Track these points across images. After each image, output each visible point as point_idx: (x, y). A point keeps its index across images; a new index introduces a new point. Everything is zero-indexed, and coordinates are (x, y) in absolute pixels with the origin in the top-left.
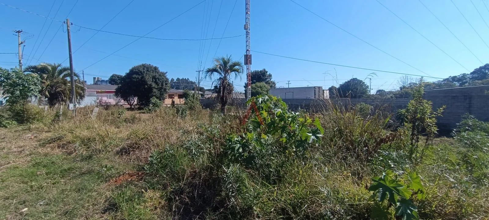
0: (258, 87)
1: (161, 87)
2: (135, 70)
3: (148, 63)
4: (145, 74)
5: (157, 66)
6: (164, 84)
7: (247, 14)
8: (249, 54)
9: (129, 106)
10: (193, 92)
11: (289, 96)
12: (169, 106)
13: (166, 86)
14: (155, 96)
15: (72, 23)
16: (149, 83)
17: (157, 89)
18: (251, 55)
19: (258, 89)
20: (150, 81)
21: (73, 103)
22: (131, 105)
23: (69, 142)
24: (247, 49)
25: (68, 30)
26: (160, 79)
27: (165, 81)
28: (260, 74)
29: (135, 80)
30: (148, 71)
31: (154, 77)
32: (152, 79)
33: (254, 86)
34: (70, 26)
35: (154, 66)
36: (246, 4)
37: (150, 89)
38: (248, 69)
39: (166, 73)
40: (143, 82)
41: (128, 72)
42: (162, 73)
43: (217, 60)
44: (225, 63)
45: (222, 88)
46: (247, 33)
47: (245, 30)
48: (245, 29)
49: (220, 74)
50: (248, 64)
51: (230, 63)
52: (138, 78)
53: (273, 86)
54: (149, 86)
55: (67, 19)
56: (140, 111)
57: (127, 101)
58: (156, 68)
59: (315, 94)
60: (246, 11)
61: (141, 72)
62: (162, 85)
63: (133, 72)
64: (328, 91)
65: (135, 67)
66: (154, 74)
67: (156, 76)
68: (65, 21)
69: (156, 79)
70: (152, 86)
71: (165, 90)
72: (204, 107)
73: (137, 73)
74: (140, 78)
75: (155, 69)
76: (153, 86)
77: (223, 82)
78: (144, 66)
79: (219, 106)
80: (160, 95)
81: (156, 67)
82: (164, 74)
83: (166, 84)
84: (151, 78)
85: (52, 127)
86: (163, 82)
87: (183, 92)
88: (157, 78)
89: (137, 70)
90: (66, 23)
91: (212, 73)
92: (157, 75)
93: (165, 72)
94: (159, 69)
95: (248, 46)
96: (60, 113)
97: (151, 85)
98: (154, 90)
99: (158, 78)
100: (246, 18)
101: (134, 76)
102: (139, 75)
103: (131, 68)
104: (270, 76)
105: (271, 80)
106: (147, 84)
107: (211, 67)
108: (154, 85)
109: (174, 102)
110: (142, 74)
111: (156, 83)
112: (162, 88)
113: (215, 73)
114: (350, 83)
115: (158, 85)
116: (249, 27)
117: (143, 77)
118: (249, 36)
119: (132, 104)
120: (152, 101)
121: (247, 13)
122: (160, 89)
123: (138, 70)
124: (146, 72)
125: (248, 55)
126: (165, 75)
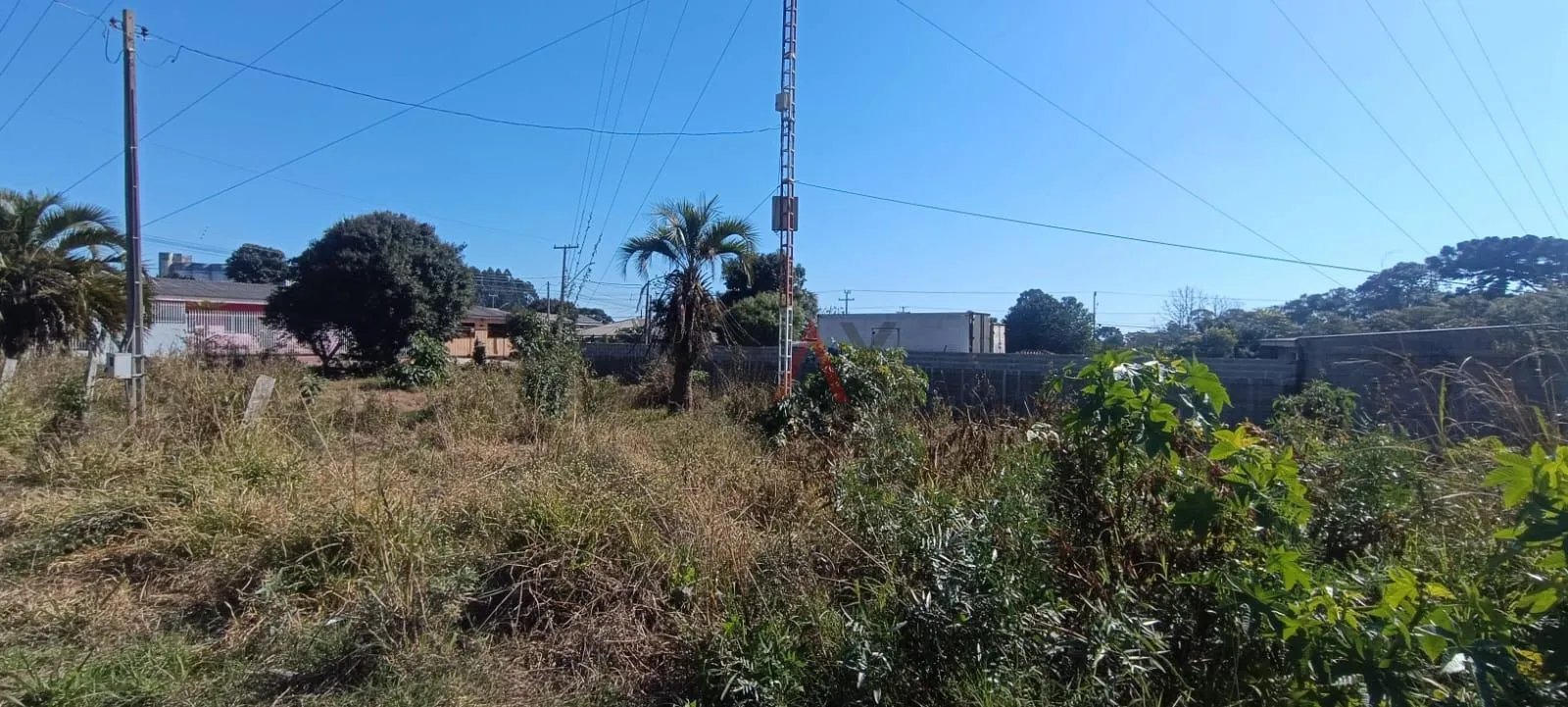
0: (766, 308)
1: (442, 295)
2: (346, 234)
3: (396, 210)
4: (386, 247)
5: (430, 222)
6: (455, 286)
7: (788, 58)
8: (790, 196)
9: (315, 361)
10: (553, 318)
12: (462, 362)
13: (462, 291)
14: (421, 326)
15: (144, 30)
16: (402, 280)
17: (427, 302)
18: (796, 198)
19: (767, 316)
20: (403, 274)
22: (324, 358)
24: (785, 177)
25: (127, 53)
26: (442, 268)
27: (460, 276)
28: (767, 266)
29: (348, 268)
30: (396, 237)
31: (419, 262)
32: (413, 268)
33: (753, 305)
34: (138, 39)
35: (420, 220)
36: (785, 26)
37: (404, 302)
38: (786, 245)
39: (462, 247)
40: (378, 275)
41: (320, 236)
42: (445, 246)
43: (666, 212)
44: (693, 223)
45: (682, 306)
46: (786, 123)
47: (780, 113)
48: (781, 106)
49: (673, 257)
50: (787, 230)
51: (708, 227)
52: (359, 262)
54: (400, 290)
55: (125, 11)
56: (360, 381)
57: (312, 343)
58: (425, 231)
59: (971, 338)
60: (784, 50)
61: (371, 240)
62: (448, 289)
63: (338, 240)
64: (1003, 329)
65: (346, 221)
66: (420, 251)
67: (425, 256)
68: (116, 18)
69: (425, 267)
70: (411, 290)
71: (457, 306)
72: (594, 372)
73: (355, 244)
74: (366, 261)
75: (424, 233)
76: (415, 292)
77: (687, 287)
78: (381, 219)
80: (438, 324)
81: (425, 225)
82: (451, 252)
83: (462, 287)
84: (407, 262)
86: (450, 278)
88: (430, 265)
89: (355, 234)
90: (118, 24)
91: (644, 257)
92: (430, 252)
93: (458, 244)
94: (436, 233)
95: (787, 167)
97: (407, 288)
98: (420, 307)
99: (435, 267)
100: (783, 73)
101: (344, 253)
102: (364, 251)
103: (331, 225)
104: (800, 272)
105: (803, 288)
106: (392, 284)
107: (643, 232)
108: (417, 288)
110: (374, 246)
111: (428, 282)
112: (445, 300)
113: (656, 256)
115: (433, 289)
116: (791, 102)
117: (377, 259)
118: (791, 133)
119: (328, 354)
120: (414, 345)
121: (786, 56)
122: (438, 305)
123: (362, 234)
124: (388, 242)
125: (787, 198)
126: (459, 255)
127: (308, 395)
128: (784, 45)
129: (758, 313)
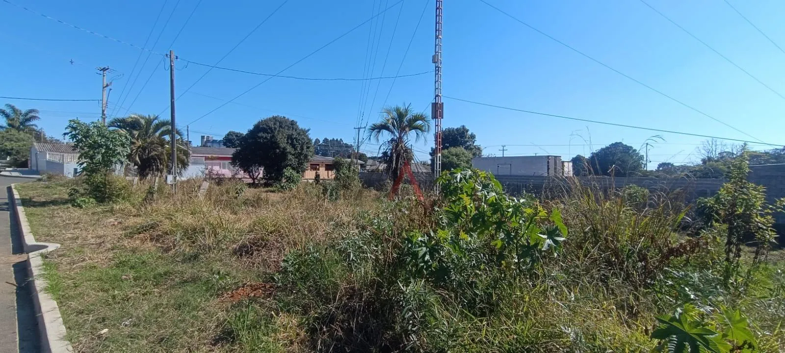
0: (453, 155)
1: (300, 151)
2: (261, 126)
3: (281, 115)
4: (277, 131)
5: (295, 120)
6: (305, 147)
7: (438, 38)
8: (439, 102)
9: (251, 181)
10: (349, 160)
11: (505, 171)
12: (311, 181)
13: (308, 150)
14: (290, 165)
15: (177, 57)
16: (282, 145)
17: (293, 155)
18: (443, 103)
19: (453, 159)
20: (283, 143)
21: (172, 174)
22: (254, 179)
23: (166, 233)
24: (437, 94)
25: (171, 66)
26: (299, 140)
27: (307, 143)
28: (455, 134)
29: (262, 141)
30: (281, 126)
31: (290, 137)
32: (287, 140)
33: (446, 153)
34: (175, 61)
35: (291, 119)
36: (436, 23)
37: (284, 154)
38: (437, 125)
39: (309, 130)
40: (273, 144)
41: (251, 128)
42: (302, 130)
43: (388, 112)
44: (401, 115)
45: (394, 155)
46: (437, 69)
47: (434, 64)
48: (434, 62)
49: (393, 132)
50: (438, 118)
51: (409, 117)
52: (266, 138)
53: (478, 153)
54: (282, 150)
55: (171, 51)
56: (266, 189)
57: (249, 172)
58: (293, 123)
59: (548, 169)
60: (436, 34)
61: (270, 128)
62: (302, 149)
63: (259, 128)
64: (571, 164)
65: (262, 121)
66: (290, 132)
67: (292, 135)
68: (168, 54)
69: (292, 139)
70: (287, 150)
71: (306, 156)
72: (365, 185)
73: (264, 130)
74: (269, 138)
75: (292, 124)
76: (288, 150)
77: (397, 146)
78: (275, 119)
79: (389, 184)
80: (298, 164)
81: (293, 121)
82: (305, 132)
83: (308, 148)
84: (285, 138)
85: (143, 209)
86: (303, 144)
87: (333, 161)
88: (294, 138)
89: (265, 126)
90: (169, 56)
91: (379, 132)
92: (294, 133)
93: (307, 129)
94: (298, 124)
95: (438, 89)
96: (154, 188)
97: (284, 149)
98: (290, 157)
99: (296, 138)
100: (436, 46)
101: (260, 134)
102: (268, 133)
103: (256, 122)
104: (473, 137)
105: (474, 144)
106: (279, 147)
107: (379, 121)
108: (289, 149)
109: (319, 175)
110: (272, 131)
111: (293, 146)
112: (301, 154)
113: (385, 132)
114: (610, 150)
115: (295, 149)
116: (439, 58)
117: (273, 136)
118: (440, 73)
119: (255, 177)
120: (286, 174)
121: (437, 37)
122: (298, 156)
123: (267, 126)
124: (278, 129)
125: (438, 103)
126: (307, 134)
127: (238, 193)
128: (436, 32)
129: (448, 158)
